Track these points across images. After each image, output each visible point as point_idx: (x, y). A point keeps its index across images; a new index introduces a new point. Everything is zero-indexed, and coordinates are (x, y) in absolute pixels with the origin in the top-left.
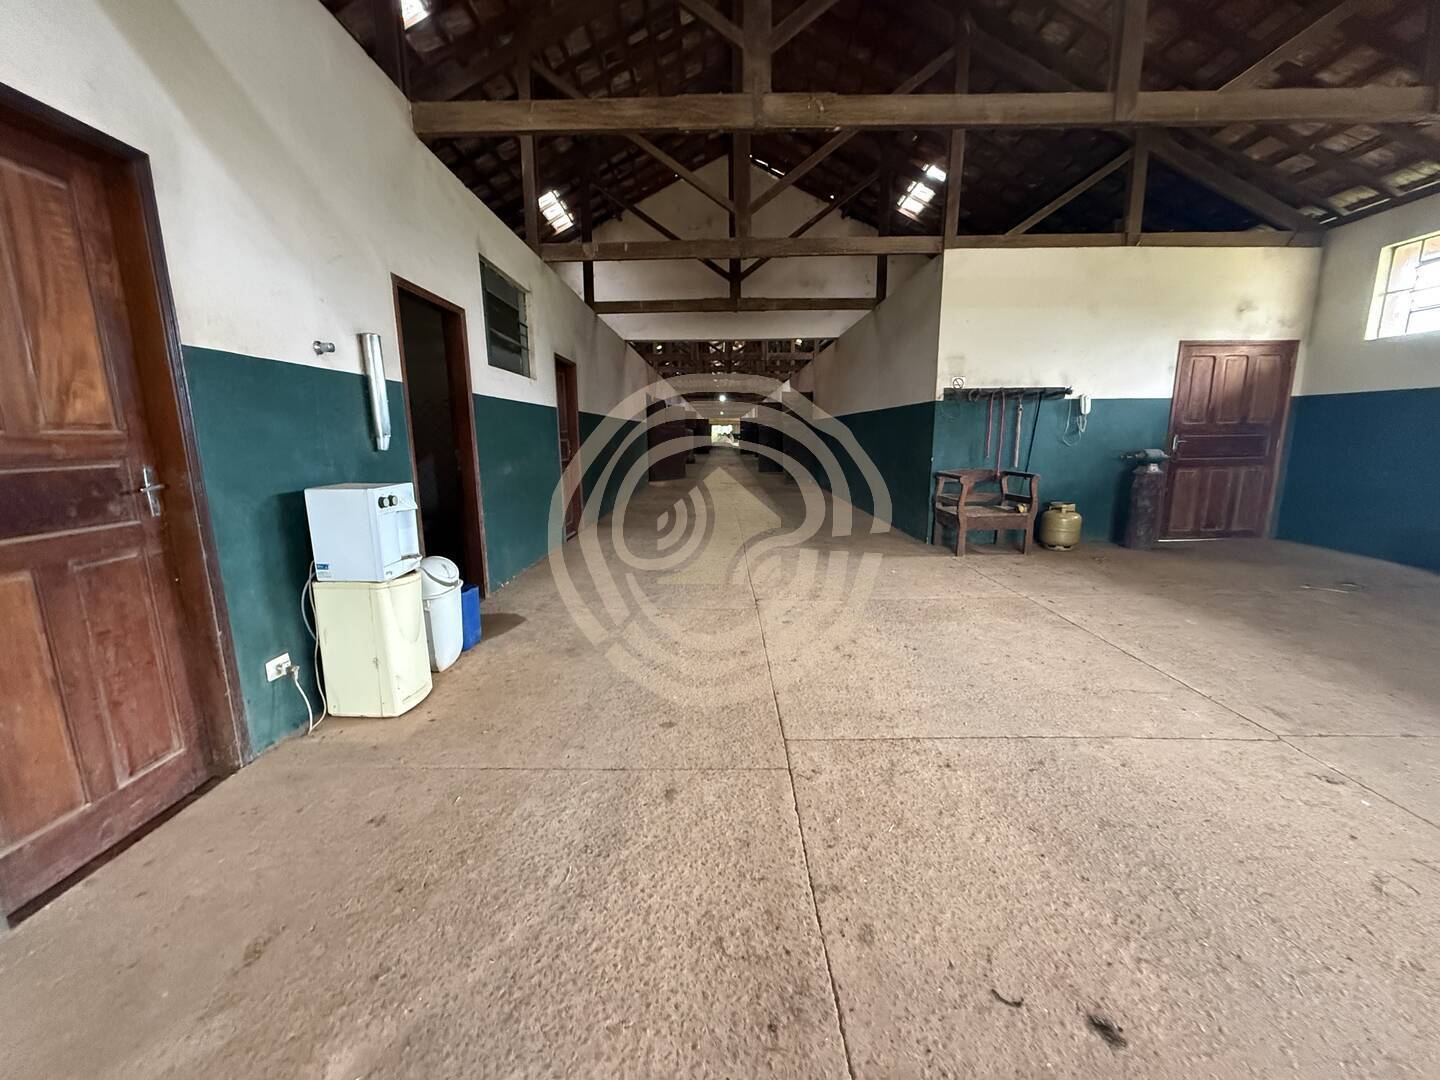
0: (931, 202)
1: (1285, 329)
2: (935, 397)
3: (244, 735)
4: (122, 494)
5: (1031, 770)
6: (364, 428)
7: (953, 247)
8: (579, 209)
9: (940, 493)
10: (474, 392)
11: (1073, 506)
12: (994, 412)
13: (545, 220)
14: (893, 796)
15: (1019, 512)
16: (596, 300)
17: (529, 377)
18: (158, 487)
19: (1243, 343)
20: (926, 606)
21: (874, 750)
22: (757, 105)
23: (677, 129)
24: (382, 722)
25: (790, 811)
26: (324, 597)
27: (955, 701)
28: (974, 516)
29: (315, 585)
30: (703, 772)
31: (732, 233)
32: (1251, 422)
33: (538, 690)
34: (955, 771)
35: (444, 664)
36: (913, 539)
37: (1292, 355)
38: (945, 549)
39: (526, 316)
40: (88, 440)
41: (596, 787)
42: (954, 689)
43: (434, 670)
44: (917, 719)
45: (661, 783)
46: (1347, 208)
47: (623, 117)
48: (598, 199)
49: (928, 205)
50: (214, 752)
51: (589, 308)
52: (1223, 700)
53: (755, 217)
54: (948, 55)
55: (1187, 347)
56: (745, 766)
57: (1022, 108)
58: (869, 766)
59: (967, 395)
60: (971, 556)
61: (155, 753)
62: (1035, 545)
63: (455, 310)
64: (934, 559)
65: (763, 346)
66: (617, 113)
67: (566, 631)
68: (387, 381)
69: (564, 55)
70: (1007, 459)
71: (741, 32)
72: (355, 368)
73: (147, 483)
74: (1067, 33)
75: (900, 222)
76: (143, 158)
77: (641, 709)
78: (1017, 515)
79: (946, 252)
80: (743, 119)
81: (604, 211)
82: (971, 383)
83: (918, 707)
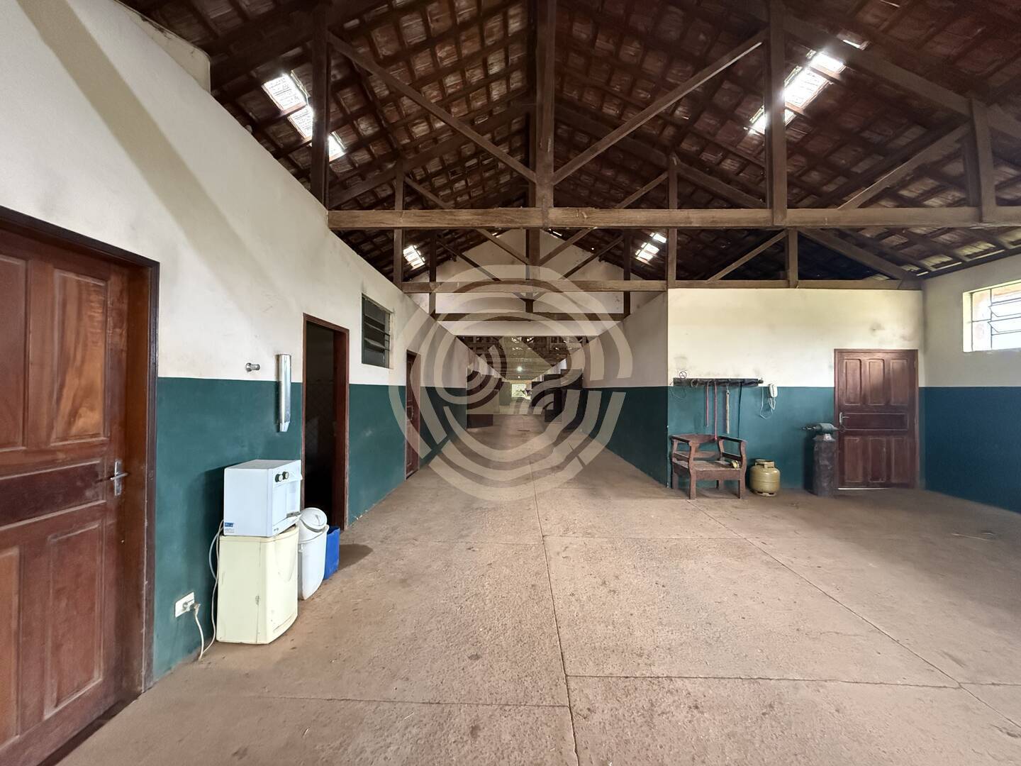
0: (657, 254)
1: (906, 342)
2: (667, 385)
3: (149, 665)
4: (96, 482)
5: (764, 714)
6: (272, 417)
7: (674, 287)
8: (429, 255)
9: (675, 451)
10: (350, 383)
11: (772, 464)
12: (709, 394)
13: (407, 262)
14: (654, 739)
15: (733, 467)
16: (436, 313)
17: (389, 368)
18: (124, 475)
19: (879, 351)
20: (670, 544)
21: (636, 689)
22: (545, 215)
23: (493, 227)
24: (255, 648)
25: (571, 753)
26: (227, 547)
27: (697, 639)
28: (701, 470)
29: (222, 538)
30: (502, 707)
32: (893, 404)
33: (377, 619)
34: (702, 713)
35: (308, 593)
36: (657, 483)
37: (914, 360)
38: (680, 493)
39: (389, 328)
40: (81, 446)
41: (415, 721)
42: (696, 627)
43: (300, 599)
44: (669, 656)
45: (468, 719)
46: (935, 266)
48: (441, 249)
49: (656, 256)
50: (124, 679)
51: (432, 318)
52: (908, 644)
54: (663, 177)
55: (840, 354)
56: (534, 703)
57: (713, 218)
58: (633, 706)
59: (690, 383)
60: (701, 500)
61: (78, 687)
62: (748, 491)
63: (343, 331)
64: (673, 501)
65: (548, 340)
66: (457, 218)
67: (402, 562)
68: (292, 383)
69: (425, 173)
70: (721, 427)
71: (535, 174)
72: (271, 377)
73: (116, 473)
74: (737, 165)
75: (638, 265)
76: (156, 264)
77: (455, 640)
78: (732, 469)
79: (669, 290)
80: (536, 222)
81: (445, 255)
82: (692, 375)
83: (669, 644)
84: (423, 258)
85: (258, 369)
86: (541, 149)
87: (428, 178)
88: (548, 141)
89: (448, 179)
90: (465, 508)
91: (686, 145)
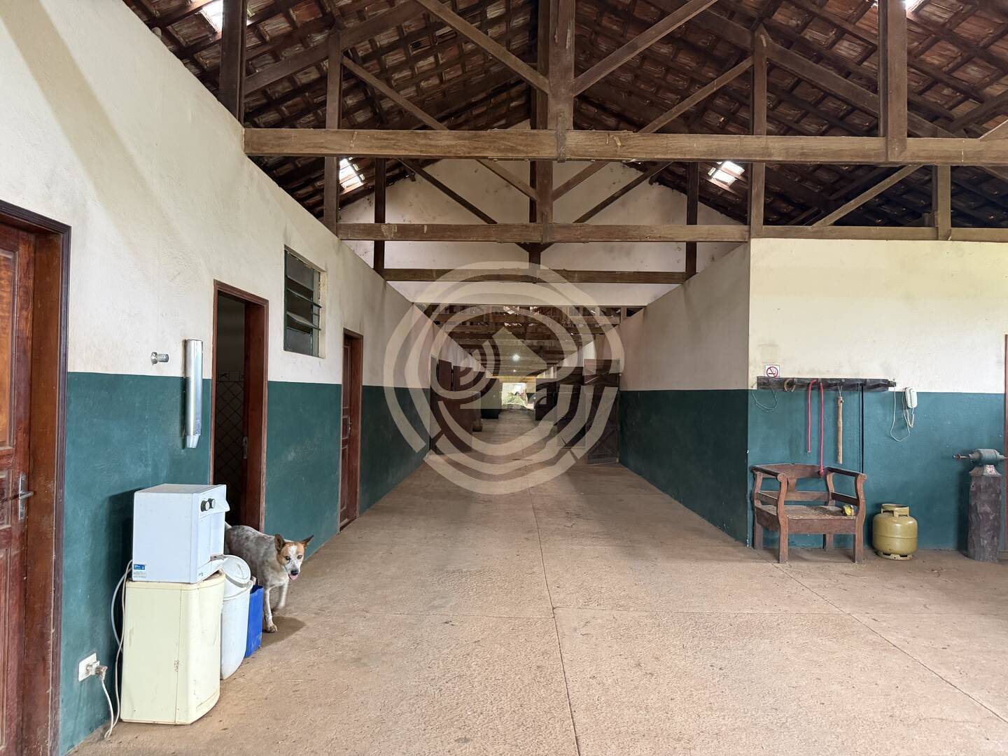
0: (741, 175)
2: (748, 387)
3: (55, 734)
6: (177, 427)
7: (759, 236)
9: (758, 490)
10: (269, 379)
11: (906, 510)
12: (813, 402)
15: (845, 515)
16: (385, 267)
17: (319, 356)
18: (28, 495)
20: (738, 621)
22: (560, 141)
24: (174, 729)
27: (756, 725)
28: (797, 518)
29: (129, 585)
31: (533, 218)
33: (328, 700)
35: (230, 671)
36: (732, 540)
38: (767, 554)
39: (319, 295)
42: (757, 712)
43: (222, 676)
47: (437, 146)
51: (379, 276)
53: (556, 203)
54: (746, 64)
59: (782, 384)
60: (795, 564)
62: (870, 552)
63: (260, 302)
64: (753, 565)
66: (432, 143)
67: (350, 639)
68: (203, 380)
69: (372, 47)
70: (831, 453)
71: (547, 81)
72: (178, 373)
73: (20, 492)
74: (859, 50)
75: (711, 190)
76: (67, 229)
77: (435, 724)
78: (843, 517)
79: (753, 241)
80: (547, 151)
81: (397, 171)
82: (786, 373)
83: (719, 730)
84: (362, 176)
85: (166, 361)
86: (556, 44)
87: (377, 53)
88: (567, 32)
89: (407, 53)
90: (435, 570)
91: (780, 16)
